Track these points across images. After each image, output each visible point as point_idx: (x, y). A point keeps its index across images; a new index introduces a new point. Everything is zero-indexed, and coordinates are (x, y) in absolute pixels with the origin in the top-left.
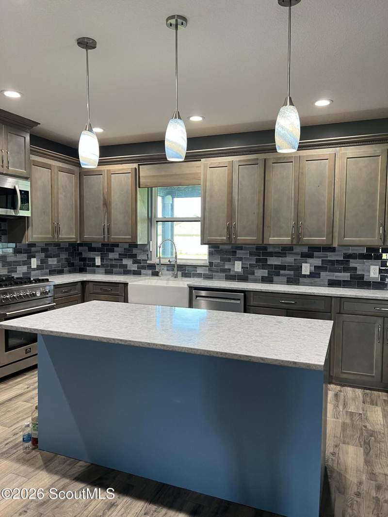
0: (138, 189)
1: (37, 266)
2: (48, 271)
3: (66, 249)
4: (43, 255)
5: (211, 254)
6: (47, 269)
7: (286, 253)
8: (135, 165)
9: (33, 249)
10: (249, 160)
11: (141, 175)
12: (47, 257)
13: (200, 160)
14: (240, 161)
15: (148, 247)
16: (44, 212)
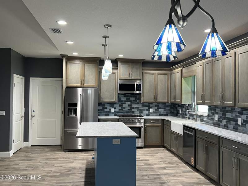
0: (182, 78)
1: (153, 112)
2: (159, 114)
3: (169, 106)
4: (156, 108)
5: (209, 110)
6: (158, 113)
7: (232, 111)
8: (181, 68)
9: (151, 105)
10: (208, 61)
11: (184, 72)
12: (158, 108)
13: (196, 63)
14: (205, 62)
15: (192, 105)
16: (150, 91)
